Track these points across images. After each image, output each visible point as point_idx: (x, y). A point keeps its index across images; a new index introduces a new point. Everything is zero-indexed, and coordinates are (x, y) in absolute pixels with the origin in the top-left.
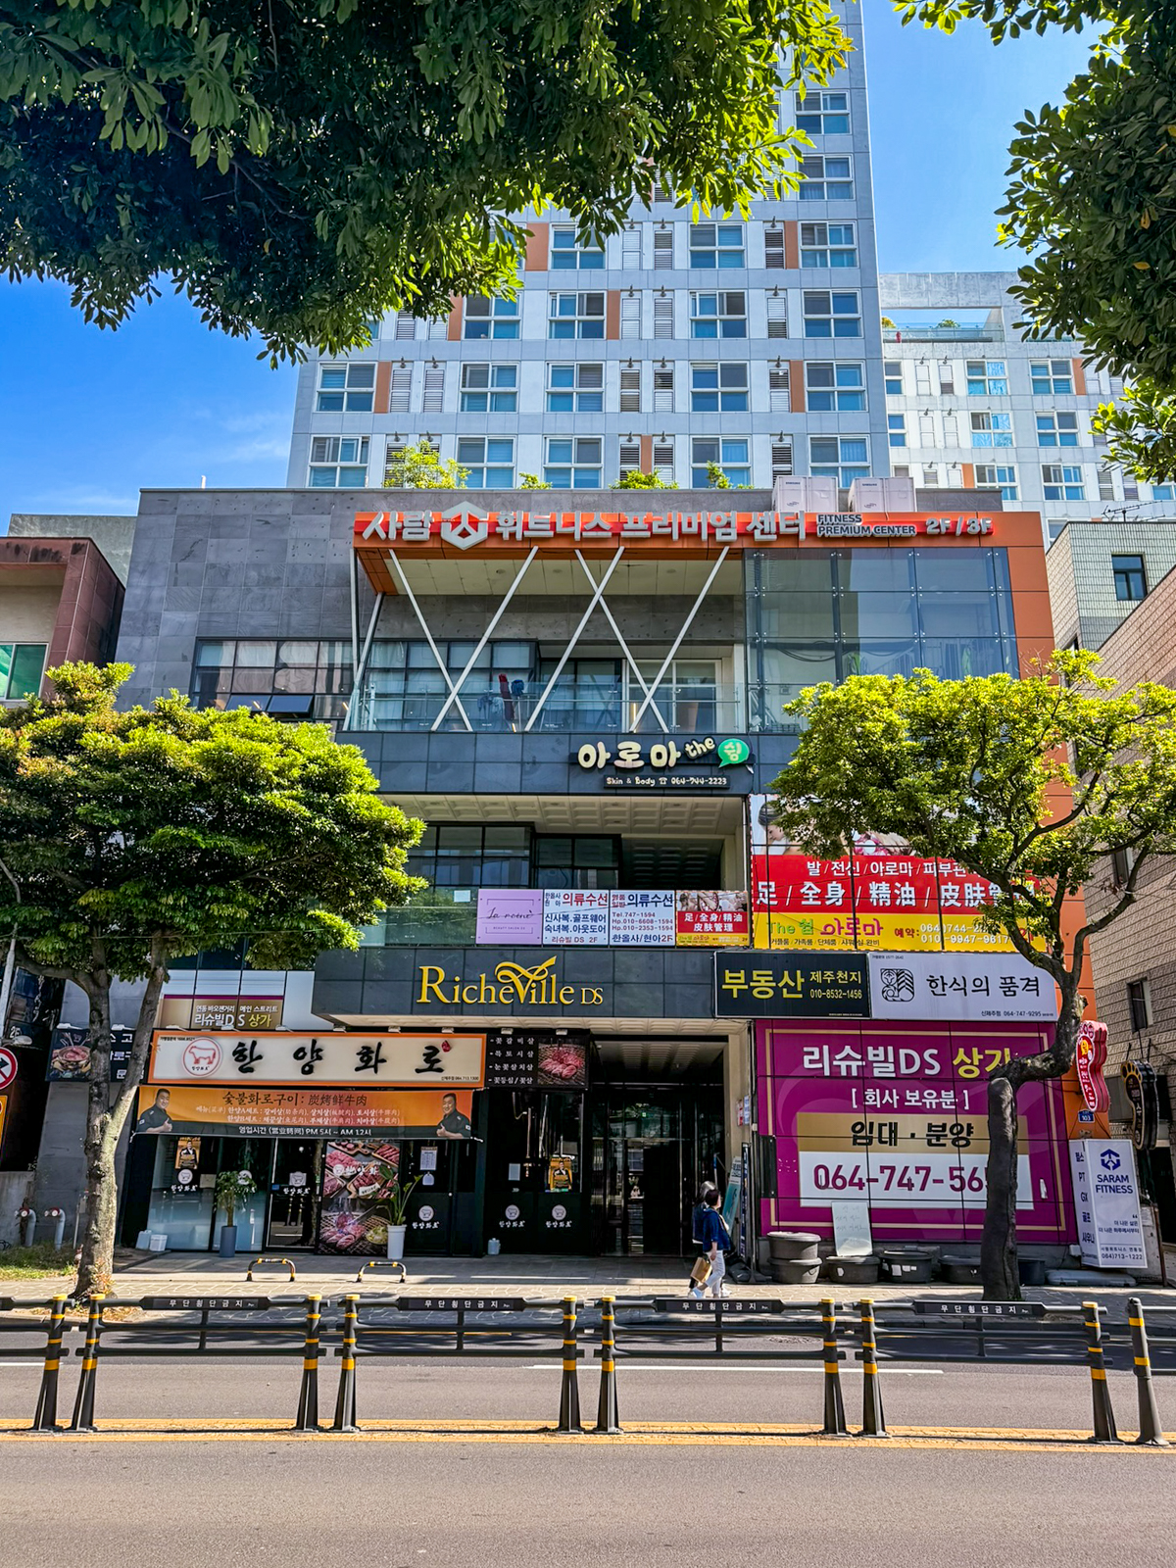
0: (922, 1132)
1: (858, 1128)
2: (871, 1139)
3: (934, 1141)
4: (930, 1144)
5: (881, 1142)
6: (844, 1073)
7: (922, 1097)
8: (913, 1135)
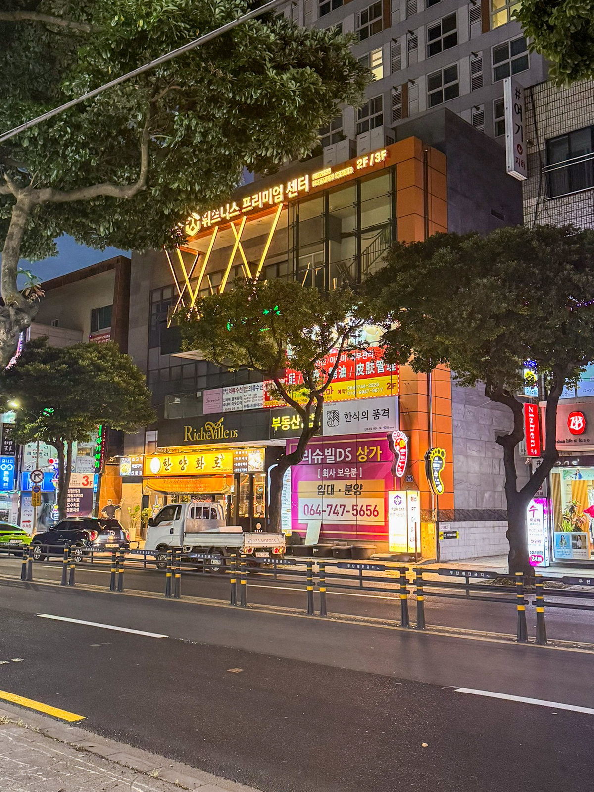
0: (343, 488)
1: (320, 487)
2: (324, 492)
3: (347, 493)
4: (346, 494)
5: (328, 494)
6: (316, 462)
7: (344, 472)
8: (340, 490)
